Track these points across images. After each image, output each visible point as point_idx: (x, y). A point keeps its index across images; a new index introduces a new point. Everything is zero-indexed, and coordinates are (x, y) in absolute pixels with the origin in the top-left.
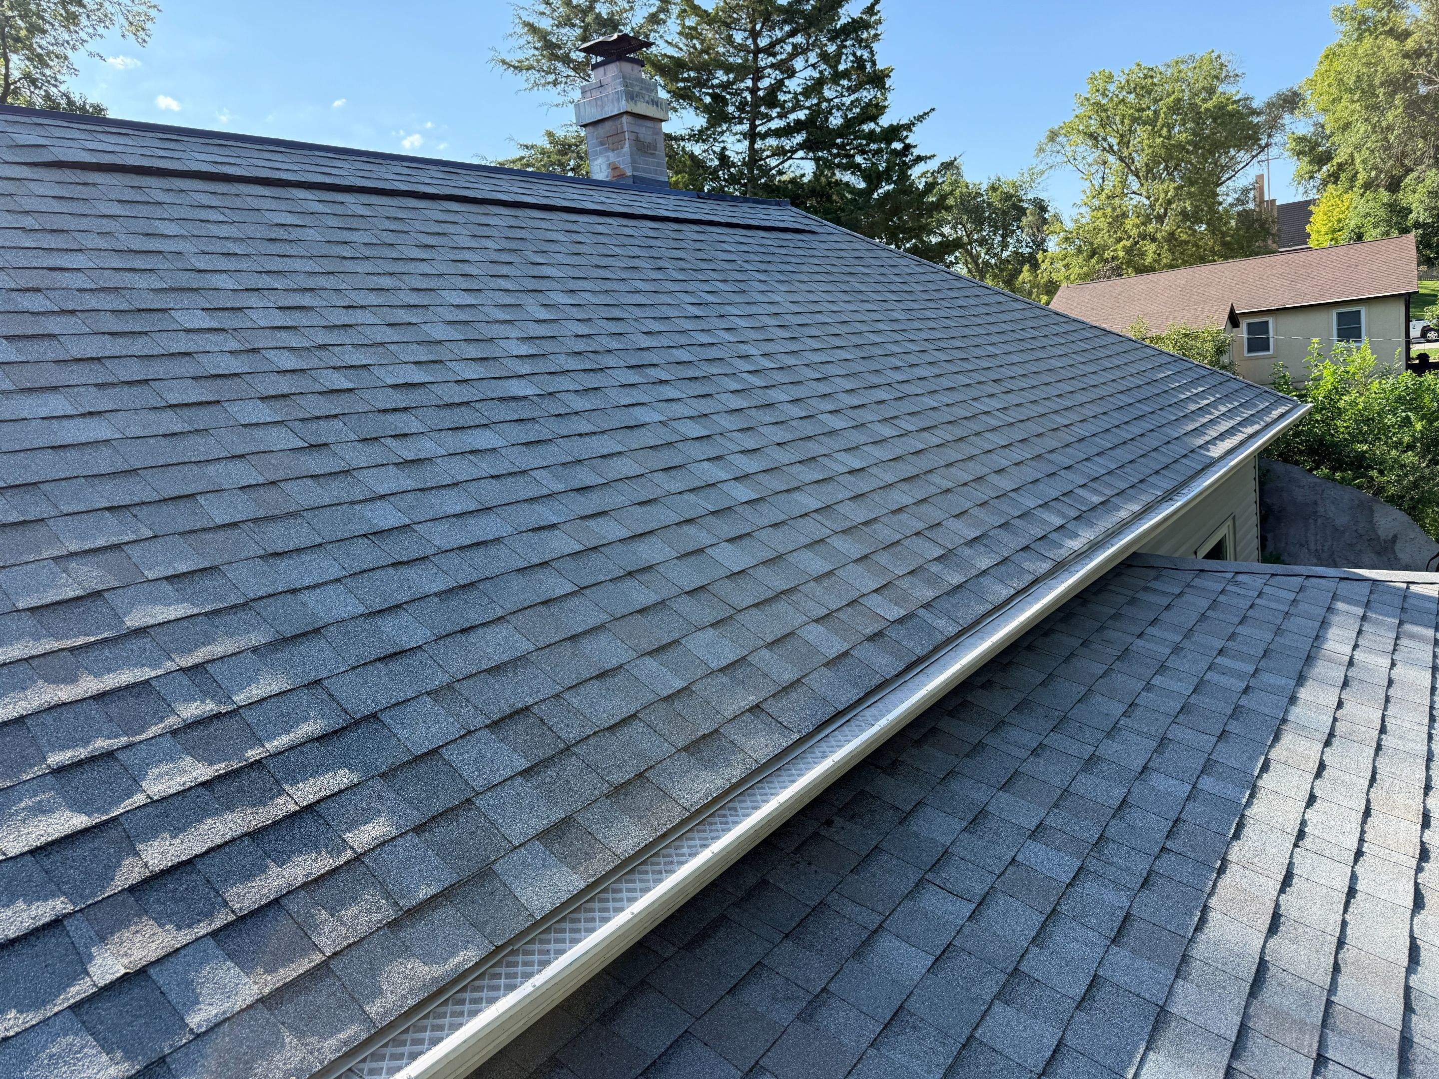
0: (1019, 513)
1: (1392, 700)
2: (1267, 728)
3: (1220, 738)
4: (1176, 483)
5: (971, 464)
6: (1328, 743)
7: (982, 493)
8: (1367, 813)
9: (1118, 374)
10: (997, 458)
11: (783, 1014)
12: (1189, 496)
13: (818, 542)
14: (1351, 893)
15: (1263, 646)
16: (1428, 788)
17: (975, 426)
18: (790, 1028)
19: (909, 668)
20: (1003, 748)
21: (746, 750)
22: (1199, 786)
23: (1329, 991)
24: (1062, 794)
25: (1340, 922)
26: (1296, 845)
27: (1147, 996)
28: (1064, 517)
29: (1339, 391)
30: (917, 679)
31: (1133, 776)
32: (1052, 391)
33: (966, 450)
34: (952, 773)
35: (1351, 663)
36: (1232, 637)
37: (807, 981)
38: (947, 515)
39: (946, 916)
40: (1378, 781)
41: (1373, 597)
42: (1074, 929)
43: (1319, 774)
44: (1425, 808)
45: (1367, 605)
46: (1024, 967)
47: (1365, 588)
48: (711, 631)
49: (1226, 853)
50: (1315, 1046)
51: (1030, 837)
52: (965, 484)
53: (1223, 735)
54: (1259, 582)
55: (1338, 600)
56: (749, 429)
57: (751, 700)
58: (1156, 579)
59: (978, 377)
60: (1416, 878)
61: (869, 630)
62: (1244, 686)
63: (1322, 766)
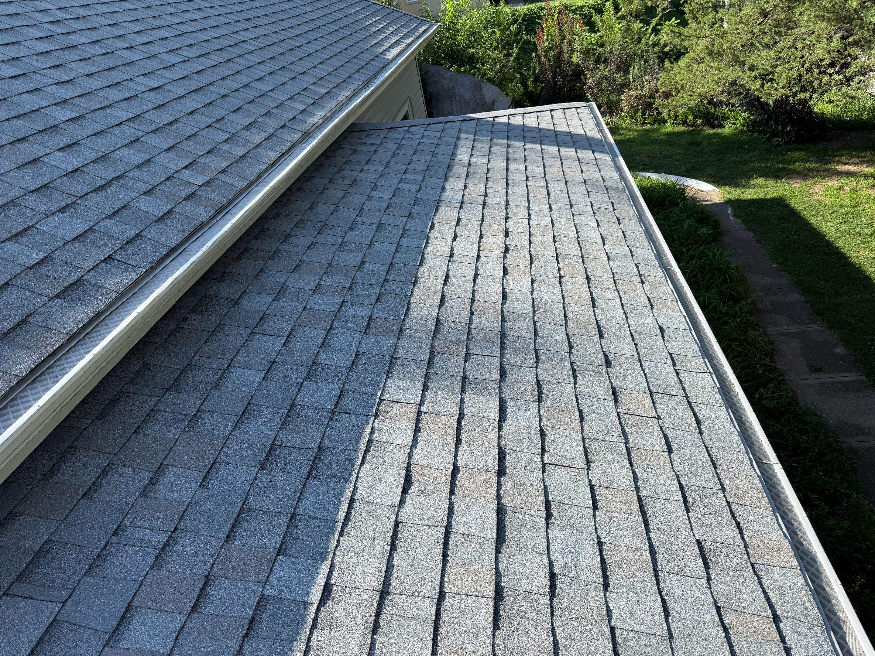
0: (276, 105)
1: (489, 179)
2: (431, 207)
3: (409, 217)
4: (369, 77)
5: (239, 77)
6: (461, 208)
7: (249, 95)
8: (481, 237)
9: (327, 11)
10: (256, 71)
11: (174, 432)
12: (378, 83)
13: (135, 141)
14: (476, 276)
15: (426, 164)
16: (507, 218)
17: (237, 51)
18: (180, 438)
19: (218, 213)
20: (291, 249)
21: (107, 286)
22: (401, 244)
23: (469, 324)
24: (328, 266)
25: (471, 291)
26: (449, 261)
27: (384, 353)
28: (305, 104)
29: (456, 17)
30: (224, 218)
31: (366, 247)
32: (286, 25)
33: (234, 67)
34: (262, 271)
35: (469, 165)
36: (411, 162)
37: (186, 409)
38: (228, 112)
39: (269, 348)
40: (485, 221)
41: (478, 128)
42: (343, 333)
43: (458, 224)
44: (506, 228)
45: (475, 133)
46: (318, 360)
47: (473, 124)
48: (60, 215)
49: (417, 274)
50: (465, 350)
51: (313, 293)
52: (237, 90)
53: (410, 215)
54: (421, 130)
55: (461, 133)
56: (59, 66)
57: (104, 255)
58: (367, 137)
59: (234, 17)
60: (504, 262)
61: (185, 194)
62: (418, 187)
63: (459, 220)
